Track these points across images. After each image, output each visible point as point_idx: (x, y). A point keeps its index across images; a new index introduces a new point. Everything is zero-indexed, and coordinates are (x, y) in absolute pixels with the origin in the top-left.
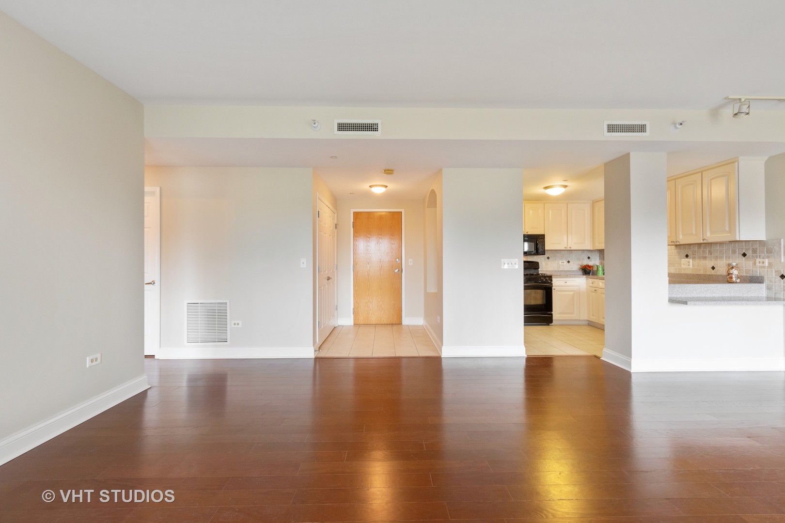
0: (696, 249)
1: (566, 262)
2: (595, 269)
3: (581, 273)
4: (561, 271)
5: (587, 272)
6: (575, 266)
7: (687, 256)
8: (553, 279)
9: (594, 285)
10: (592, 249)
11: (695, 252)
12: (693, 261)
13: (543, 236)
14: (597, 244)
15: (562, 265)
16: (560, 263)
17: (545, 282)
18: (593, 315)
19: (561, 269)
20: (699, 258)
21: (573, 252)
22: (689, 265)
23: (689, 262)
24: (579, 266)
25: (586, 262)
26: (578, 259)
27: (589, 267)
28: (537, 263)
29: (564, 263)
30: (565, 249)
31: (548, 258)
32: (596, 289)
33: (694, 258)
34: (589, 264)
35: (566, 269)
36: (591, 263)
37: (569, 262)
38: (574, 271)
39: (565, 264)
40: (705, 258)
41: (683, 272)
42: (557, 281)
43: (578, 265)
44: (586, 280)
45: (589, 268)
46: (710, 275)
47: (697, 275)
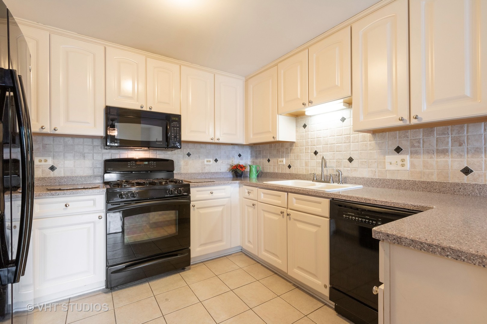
0: (421, 137)
1: (212, 161)
2: (248, 169)
3: (230, 175)
4: (206, 173)
5: (238, 175)
6: (223, 166)
7: (398, 150)
8: (192, 190)
9: (251, 196)
10: (244, 143)
11: (419, 142)
12: (411, 158)
13: (179, 117)
14: (252, 136)
15: (207, 165)
16: (206, 163)
17: (177, 197)
18: (249, 242)
19: (206, 171)
20: (428, 152)
21: (222, 147)
22: (403, 165)
23: (403, 160)
24: (229, 166)
25: (237, 161)
26: (228, 157)
27: (242, 167)
28: (172, 162)
29: (210, 161)
30: (211, 141)
31: (189, 155)
32: (255, 202)
33: (414, 153)
34: (241, 164)
35: (213, 171)
36: (242, 163)
37: (216, 160)
38: (222, 173)
39: (211, 163)
40: (444, 152)
41: (389, 177)
42: (198, 191)
43: (228, 164)
44: (240, 187)
45: (240, 169)
46: (457, 184)
47: (423, 182)
